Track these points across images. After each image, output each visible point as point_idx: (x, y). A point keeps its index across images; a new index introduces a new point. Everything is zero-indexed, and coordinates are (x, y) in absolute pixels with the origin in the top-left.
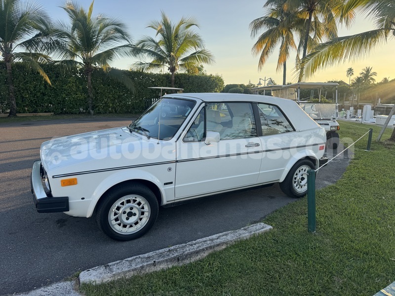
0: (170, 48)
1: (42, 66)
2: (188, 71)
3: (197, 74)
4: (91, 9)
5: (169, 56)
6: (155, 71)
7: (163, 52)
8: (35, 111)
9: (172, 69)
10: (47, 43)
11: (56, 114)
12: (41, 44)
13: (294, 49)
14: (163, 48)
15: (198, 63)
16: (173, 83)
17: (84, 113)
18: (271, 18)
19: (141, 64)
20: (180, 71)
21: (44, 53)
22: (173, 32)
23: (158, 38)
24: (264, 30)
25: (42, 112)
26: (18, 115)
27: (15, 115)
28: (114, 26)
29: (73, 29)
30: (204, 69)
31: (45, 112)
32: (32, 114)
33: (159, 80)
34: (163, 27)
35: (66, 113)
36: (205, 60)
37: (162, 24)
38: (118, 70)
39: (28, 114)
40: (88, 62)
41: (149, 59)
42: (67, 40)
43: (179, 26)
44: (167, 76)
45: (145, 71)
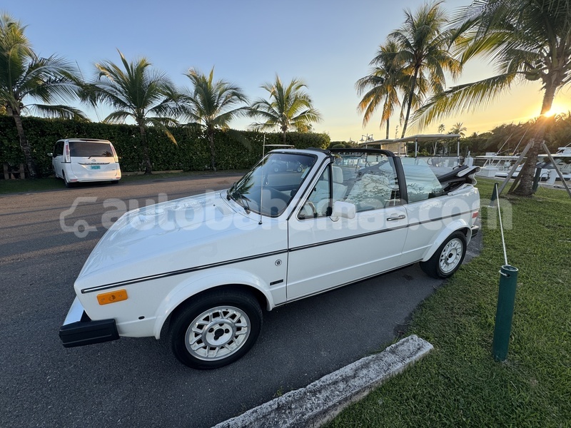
0: (281, 109)
1: (170, 129)
2: (298, 129)
3: (307, 132)
4: (211, 76)
5: (282, 116)
6: (269, 131)
7: (276, 113)
8: (168, 169)
9: (284, 128)
10: (174, 108)
11: (185, 171)
12: (168, 109)
13: (398, 106)
14: (275, 109)
15: (307, 122)
16: (285, 140)
17: (208, 170)
18: (376, 76)
19: (257, 124)
20: (291, 129)
21: (173, 117)
22: (285, 93)
23: (272, 100)
24: (369, 88)
25: (173, 169)
26: (153, 172)
27: (150, 173)
28: (231, 91)
29: (196, 95)
30: (312, 128)
31: (176, 169)
32: (165, 172)
33: (272, 138)
34: (276, 89)
35: (194, 170)
36: (314, 118)
37: (274, 87)
38: (236, 131)
39: (162, 172)
40: (210, 124)
41: (264, 120)
42: (191, 104)
43: (290, 88)
44: (279, 135)
45: (260, 131)
